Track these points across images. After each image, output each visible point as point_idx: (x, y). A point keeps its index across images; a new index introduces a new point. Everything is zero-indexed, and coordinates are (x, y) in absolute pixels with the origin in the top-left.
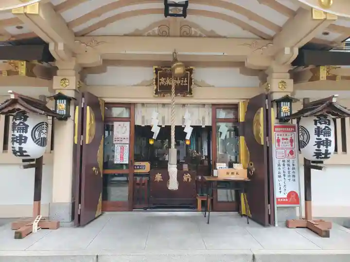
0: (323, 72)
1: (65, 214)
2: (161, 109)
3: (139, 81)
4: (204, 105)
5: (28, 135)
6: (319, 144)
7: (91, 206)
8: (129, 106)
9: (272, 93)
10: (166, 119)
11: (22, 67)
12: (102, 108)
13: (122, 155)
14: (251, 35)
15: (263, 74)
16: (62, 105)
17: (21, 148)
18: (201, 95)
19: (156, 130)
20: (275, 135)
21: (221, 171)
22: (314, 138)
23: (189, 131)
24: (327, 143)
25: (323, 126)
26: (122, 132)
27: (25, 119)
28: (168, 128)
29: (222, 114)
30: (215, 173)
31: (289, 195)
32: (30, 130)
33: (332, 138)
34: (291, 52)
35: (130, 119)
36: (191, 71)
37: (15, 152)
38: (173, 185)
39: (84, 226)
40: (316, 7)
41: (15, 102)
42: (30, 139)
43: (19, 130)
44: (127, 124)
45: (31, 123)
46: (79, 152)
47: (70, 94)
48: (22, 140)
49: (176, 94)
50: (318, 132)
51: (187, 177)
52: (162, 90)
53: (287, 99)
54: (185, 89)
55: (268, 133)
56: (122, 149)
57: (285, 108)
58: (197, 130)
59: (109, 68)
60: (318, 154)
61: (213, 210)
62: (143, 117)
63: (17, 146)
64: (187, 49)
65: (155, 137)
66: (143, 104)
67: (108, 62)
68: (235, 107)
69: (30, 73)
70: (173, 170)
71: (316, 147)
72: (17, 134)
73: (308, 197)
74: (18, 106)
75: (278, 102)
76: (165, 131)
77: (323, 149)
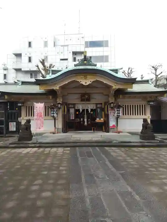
0: (121, 96)
1: (61, 130)
2: (82, 105)
3: (76, 98)
4: (94, 104)
5: (55, 112)
6: (117, 113)
7: (66, 130)
8: (74, 104)
9: (109, 101)
10: (84, 107)
11: (51, 97)
12: (67, 105)
13: (72, 117)
14: (104, 86)
15: (108, 96)
16: (59, 105)
17: (53, 116)
18: (93, 101)
19: (81, 110)
20: (109, 111)
21: (98, 120)
22: (116, 112)
23: (90, 110)
24: (119, 113)
25: (118, 109)
26: (72, 111)
28: (84, 109)
29: (98, 106)
30: (96, 121)
31: (113, 125)
33: (121, 112)
34: (112, 92)
35: (74, 107)
36: (90, 95)
37: (52, 116)
38: (86, 123)
39: (65, 133)
40: (114, 86)
41: (52, 106)
43: (53, 111)
44: (73, 109)
45: (55, 110)
46: (64, 117)
47: (61, 103)
48: (54, 114)
49: (86, 101)
50: (117, 111)
51: (89, 123)
52: (82, 100)
53: (112, 103)
54: (88, 100)
55: (108, 111)
56: (73, 116)
57: (112, 105)
58: (92, 110)
59: (69, 95)
60: (117, 115)
61: (96, 130)
62: (77, 107)
63: (52, 115)
64: (88, 91)
65: (81, 112)
66: (78, 104)
67: (68, 94)
68: (102, 104)
69: (52, 98)
70: (86, 120)
72: (52, 112)
73: (117, 126)
74: (53, 107)
75: (111, 103)
76: (83, 110)
77: (118, 114)
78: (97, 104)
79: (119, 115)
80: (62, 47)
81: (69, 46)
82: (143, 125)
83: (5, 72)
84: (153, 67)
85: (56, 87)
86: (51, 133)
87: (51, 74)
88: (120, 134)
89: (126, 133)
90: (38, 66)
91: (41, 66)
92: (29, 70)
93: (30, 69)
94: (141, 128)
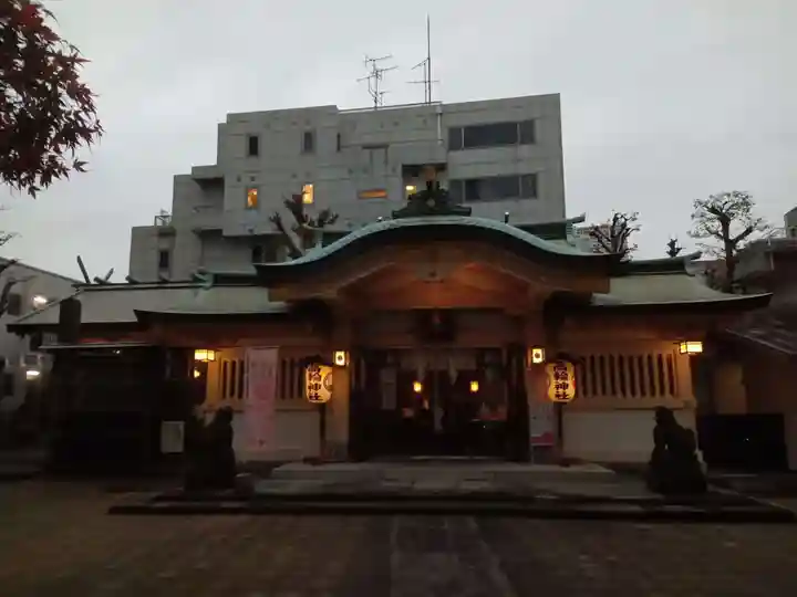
2: (425, 354)
4: (469, 350)
5: (321, 383)
6: (557, 387)
8: (396, 353)
10: (431, 363)
17: (317, 394)
21: (485, 413)
22: (554, 382)
24: (565, 386)
25: (560, 372)
27: (319, 370)
29: (487, 358)
31: (545, 434)
32: (323, 379)
33: (570, 382)
35: (397, 365)
37: (311, 397)
38: (438, 426)
42: (323, 386)
44: (394, 370)
45: (323, 374)
48: (317, 387)
49: (439, 340)
50: (557, 377)
54: (446, 336)
60: (558, 396)
63: (314, 392)
66: (408, 351)
68: (497, 351)
71: (555, 390)
72: (313, 383)
73: (560, 435)
77: (561, 390)
78: (481, 352)
79: (565, 395)
80: (367, 151)
81: (391, 146)
82: (656, 432)
83: (164, 244)
84: (713, 210)
85: (329, 292)
86: (306, 460)
87: (319, 246)
88: (573, 469)
89: (596, 466)
90: (277, 221)
91: (289, 219)
92: (248, 233)
93: (251, 231)
94: (651, 446)
